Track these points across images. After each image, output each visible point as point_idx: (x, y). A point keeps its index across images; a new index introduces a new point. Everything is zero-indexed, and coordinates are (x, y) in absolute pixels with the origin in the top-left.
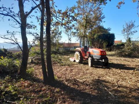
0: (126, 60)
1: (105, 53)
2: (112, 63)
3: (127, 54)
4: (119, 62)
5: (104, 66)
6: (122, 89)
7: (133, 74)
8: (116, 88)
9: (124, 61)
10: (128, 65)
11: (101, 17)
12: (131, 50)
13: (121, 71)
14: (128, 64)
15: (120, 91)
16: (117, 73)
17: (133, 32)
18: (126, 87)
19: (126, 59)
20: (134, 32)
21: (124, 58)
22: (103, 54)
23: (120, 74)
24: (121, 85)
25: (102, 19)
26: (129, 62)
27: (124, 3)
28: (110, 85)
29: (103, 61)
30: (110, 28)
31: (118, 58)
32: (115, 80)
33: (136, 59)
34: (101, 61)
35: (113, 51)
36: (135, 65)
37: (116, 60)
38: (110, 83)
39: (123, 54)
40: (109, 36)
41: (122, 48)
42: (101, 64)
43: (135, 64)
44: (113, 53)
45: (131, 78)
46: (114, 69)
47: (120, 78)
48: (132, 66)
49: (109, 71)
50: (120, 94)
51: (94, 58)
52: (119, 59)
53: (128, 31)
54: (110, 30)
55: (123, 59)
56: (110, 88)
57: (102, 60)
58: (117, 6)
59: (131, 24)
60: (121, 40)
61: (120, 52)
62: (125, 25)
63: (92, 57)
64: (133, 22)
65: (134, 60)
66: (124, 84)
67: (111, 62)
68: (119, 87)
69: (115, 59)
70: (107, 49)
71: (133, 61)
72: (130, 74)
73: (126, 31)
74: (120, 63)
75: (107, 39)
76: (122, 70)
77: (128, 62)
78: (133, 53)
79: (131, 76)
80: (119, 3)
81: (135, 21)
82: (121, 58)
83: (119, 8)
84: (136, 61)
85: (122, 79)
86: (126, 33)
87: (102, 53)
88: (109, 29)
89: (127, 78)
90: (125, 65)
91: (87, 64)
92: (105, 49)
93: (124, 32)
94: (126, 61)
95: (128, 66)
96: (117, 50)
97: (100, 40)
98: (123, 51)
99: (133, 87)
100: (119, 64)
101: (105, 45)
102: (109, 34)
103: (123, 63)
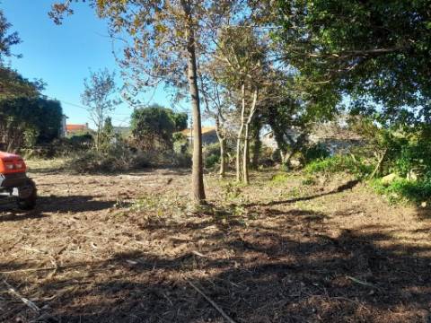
0: (95, 182)
1: (20, 166)
2: (53, 196)
3: (99, 163)
4: (74, 191)
5: (22, 209)
6: (67, 276)
7: (107, 219)
8: (50, 276)
9: (90, 186)
10: (98, 196)
11: (6, 36)
12: (111, 152)
13: (75, 218)
14: (100, 193)
15: (62, 283)
16: (64, 225)
17: (112, 103)
18: (82, 265)
19: (96, 179)
20: (114, 102)
21: (90, 177)
22: (15, 168)
23: (72, 228)
24: (68, 261)
25: (11, 43)
26: (103, 188)
27: (71, 11)
28: (32, 273)
29: (16, 192)
30: (41, 80)
31: (75, 179)
32: (52, 251)
33: (121, 176)
34: (5, 194)
35: (59, 156)
36: (117, 193)
37: (67, 183)
38: (32, 265)
39: (90, 165)
40: (41, 107)
41: (86, 148)
42: (8, 205)
43: (117, 189)
44: (58, 162)
45: (100, 234)
46: (55, 217)
47: (68, 242)
48: (108, 198)
49: (37, 226)
50: (60, 292)
52: (77, 181)
53: (100, 99)
54: (41, 88)
55: (87, 178)
56: (29, 284)
57: (11, 191)
58: (51, 15)
59: (105, 79)
61: (78, 161)
62: (89, 79)
64: (111, 73)
65: (117, 178)
66: (79, 255)
67: (49, 195)
68: (60, 270)
69: (64, 181)
70: (39, 150)
71: (114, 183)
72: (101, 221)
73: (92, 97)
74: (77, 194)
75: (36, 118)
76: (78, 215)
77: (100, 188)
78: (114, 160)
79: (101, 226)
80: (56, 6)
81: (114, 74)
82: (83, 178)
83: (57, 21)
84: (122, 182)
85: (75, 242)
86: (93, 104)
87: (11, 167)
88: (37, 83)
89: (90, 234)
90: (91, 197)
92: (32, 151)
93: (89, 101)
94: (95, 185)
95: (98, 199)
97: (11, 119)
98: (90, 157)
99: (101, 259)
100: (74, 196)
101: (28, 135)
102: (44, 101)
103: (85, 193)
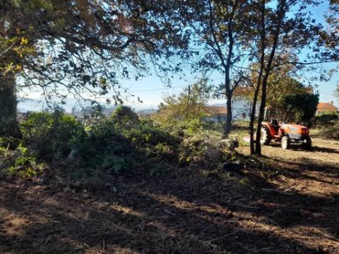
1: (307, 132)
21: (334, 141)
29: (305, 141)
34: (301, 141)
37: (322, 143)
39: (335, 135)
41: (333, 124)
51: (291, 137)
52: (327, 142)
60: (332, 102)
61: (328, 132)
63: (288, 136)
75: (304, 105)
82: (330, 141)
87: (304, 132)
91: (280, 146)
96: (323, 127)
97: (290, 106)
98: (335, 130)
